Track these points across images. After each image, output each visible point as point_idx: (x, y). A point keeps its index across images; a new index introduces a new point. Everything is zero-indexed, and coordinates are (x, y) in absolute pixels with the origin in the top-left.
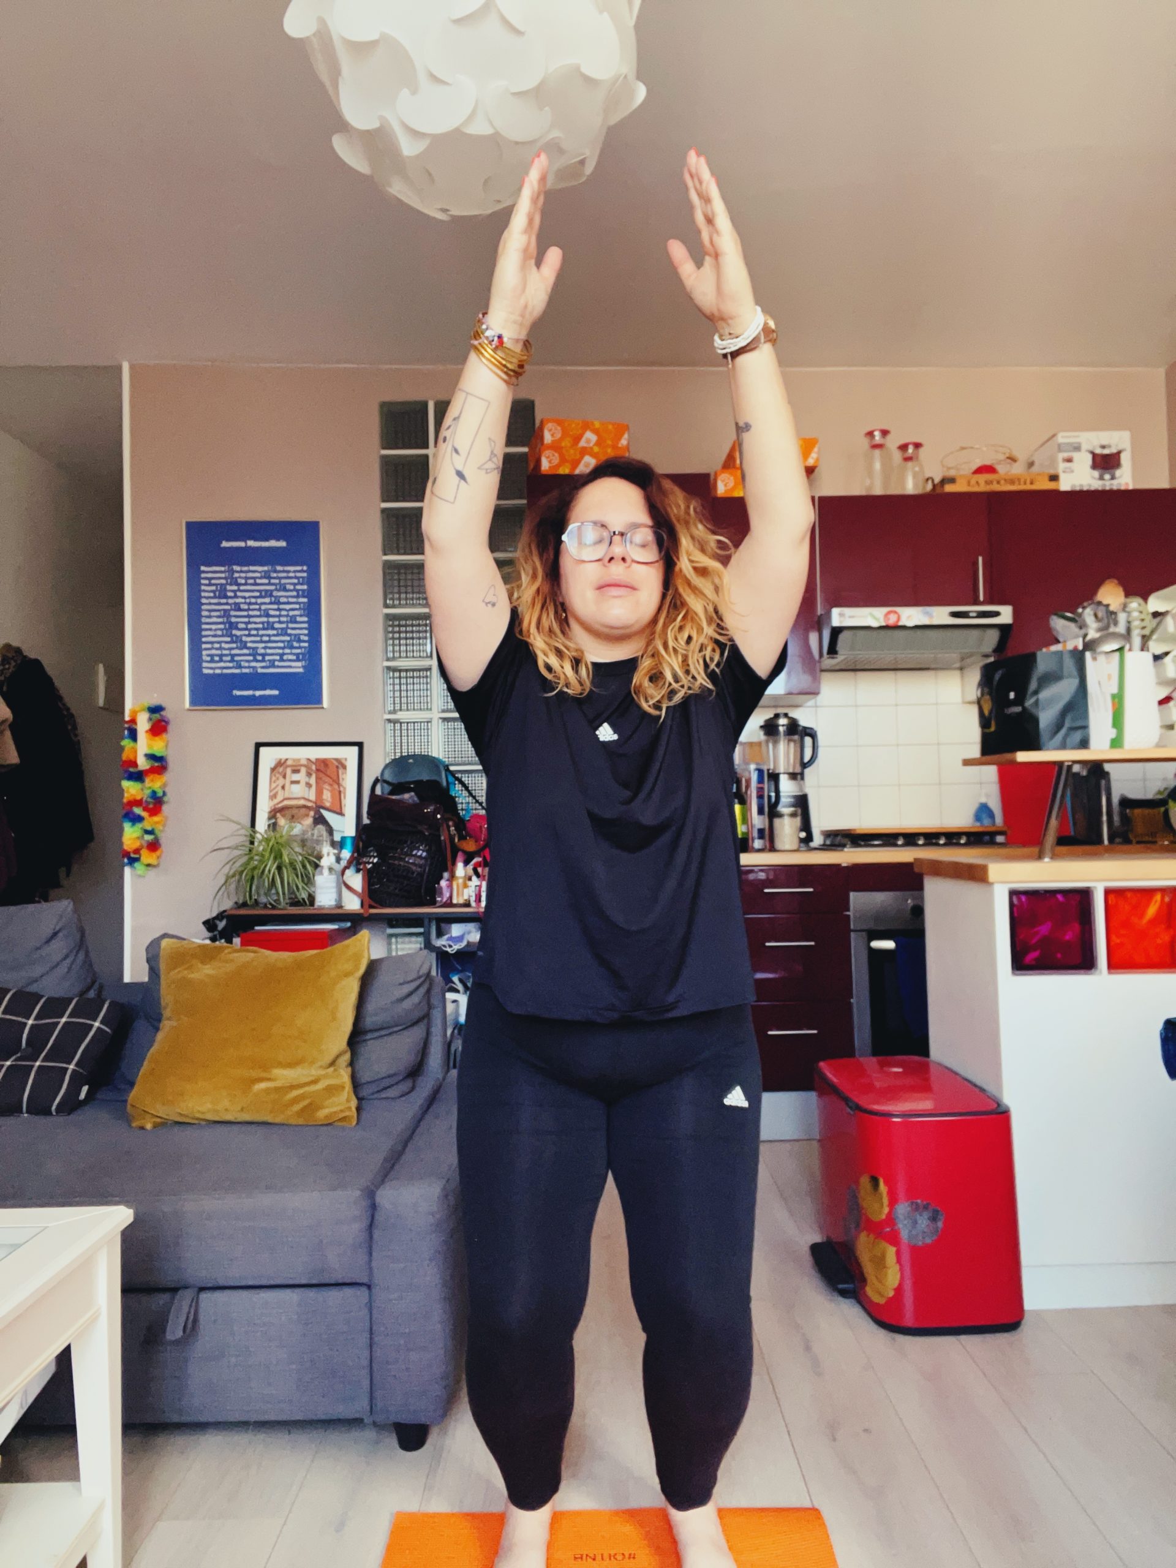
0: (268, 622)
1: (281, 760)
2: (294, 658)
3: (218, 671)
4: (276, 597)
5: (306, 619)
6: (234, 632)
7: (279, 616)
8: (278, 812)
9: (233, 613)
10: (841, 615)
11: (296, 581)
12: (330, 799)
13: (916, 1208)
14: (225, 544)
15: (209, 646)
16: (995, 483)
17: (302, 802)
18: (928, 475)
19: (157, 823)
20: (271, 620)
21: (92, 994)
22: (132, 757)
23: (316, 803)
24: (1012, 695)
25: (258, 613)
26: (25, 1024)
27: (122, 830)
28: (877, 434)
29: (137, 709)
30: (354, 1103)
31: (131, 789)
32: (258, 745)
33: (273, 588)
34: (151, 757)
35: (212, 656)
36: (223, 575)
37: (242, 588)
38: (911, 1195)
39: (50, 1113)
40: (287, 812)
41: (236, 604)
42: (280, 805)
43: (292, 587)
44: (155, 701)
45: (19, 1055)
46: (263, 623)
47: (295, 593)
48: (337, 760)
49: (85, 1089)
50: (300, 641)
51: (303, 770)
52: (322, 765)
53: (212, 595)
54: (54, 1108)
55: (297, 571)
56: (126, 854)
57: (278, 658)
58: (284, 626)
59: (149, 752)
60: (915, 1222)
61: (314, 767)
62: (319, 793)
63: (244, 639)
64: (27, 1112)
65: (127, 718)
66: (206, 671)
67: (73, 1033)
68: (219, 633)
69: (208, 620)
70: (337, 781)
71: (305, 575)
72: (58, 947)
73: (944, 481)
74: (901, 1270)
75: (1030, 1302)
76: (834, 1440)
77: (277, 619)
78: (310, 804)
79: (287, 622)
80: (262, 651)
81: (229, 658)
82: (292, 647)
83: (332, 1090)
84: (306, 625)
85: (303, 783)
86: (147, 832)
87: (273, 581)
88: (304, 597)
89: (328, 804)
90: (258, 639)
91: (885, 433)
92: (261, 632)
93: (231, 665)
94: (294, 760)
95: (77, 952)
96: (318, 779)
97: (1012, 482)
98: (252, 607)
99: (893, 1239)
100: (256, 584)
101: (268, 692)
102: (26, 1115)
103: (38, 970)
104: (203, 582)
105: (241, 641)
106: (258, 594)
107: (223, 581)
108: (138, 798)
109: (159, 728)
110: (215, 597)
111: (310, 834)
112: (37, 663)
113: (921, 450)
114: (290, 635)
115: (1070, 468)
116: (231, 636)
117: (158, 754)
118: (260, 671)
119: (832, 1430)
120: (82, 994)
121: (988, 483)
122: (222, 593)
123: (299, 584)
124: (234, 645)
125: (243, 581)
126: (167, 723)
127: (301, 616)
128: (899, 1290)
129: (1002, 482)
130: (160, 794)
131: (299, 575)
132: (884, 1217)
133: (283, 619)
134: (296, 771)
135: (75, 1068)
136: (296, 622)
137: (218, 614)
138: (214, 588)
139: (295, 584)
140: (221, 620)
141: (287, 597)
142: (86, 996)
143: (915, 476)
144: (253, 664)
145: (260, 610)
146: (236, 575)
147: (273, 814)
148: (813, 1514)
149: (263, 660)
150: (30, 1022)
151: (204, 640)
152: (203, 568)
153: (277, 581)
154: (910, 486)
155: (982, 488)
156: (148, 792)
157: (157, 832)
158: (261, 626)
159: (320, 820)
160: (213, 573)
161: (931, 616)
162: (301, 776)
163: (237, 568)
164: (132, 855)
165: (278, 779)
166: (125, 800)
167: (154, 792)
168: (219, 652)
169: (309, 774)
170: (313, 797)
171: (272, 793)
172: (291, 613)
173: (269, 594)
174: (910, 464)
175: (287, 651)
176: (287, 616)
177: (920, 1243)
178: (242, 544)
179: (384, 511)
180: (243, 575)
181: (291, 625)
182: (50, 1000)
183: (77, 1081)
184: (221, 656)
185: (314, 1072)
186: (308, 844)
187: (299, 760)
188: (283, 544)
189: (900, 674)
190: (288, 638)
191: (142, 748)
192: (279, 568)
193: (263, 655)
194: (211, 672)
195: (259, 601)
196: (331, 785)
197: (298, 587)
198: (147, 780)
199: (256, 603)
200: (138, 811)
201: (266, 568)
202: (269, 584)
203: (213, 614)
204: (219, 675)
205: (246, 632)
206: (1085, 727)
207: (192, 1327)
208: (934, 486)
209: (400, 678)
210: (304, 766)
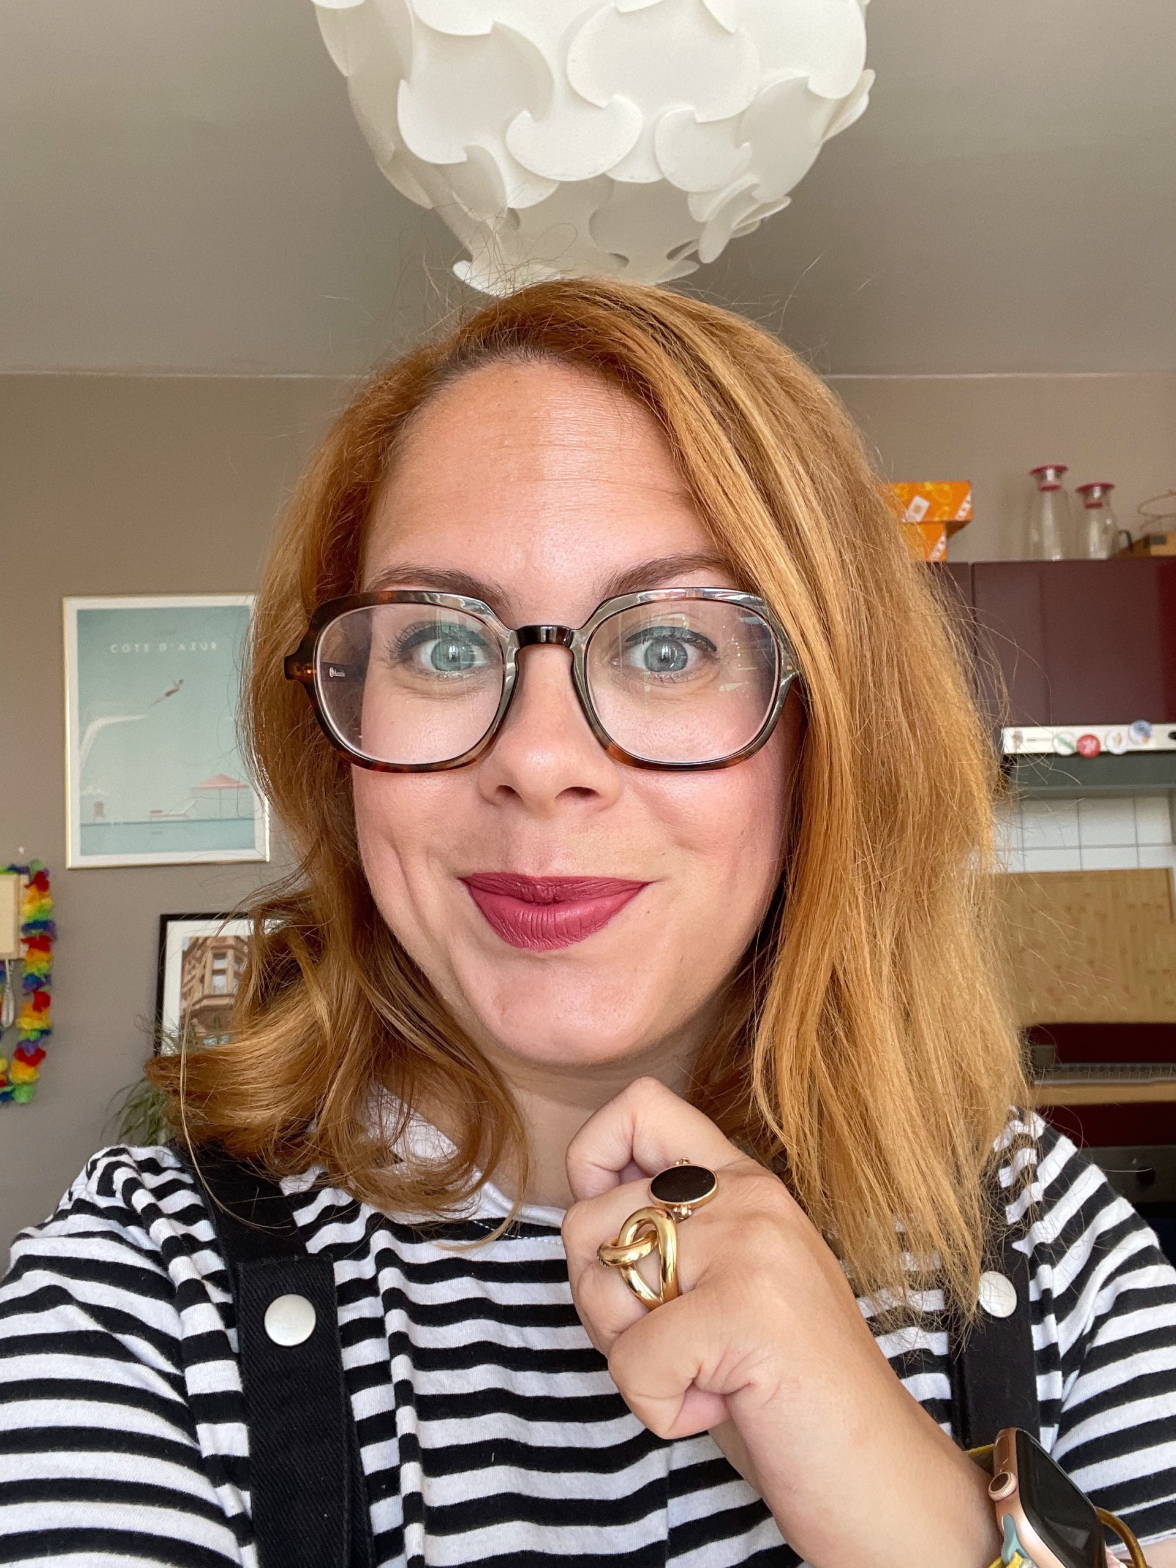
1: (198, 939)
8: (194, 1017)
10: (1017, 738)
18: (1121, 528)
28: (1050, 474)
32: (165, 919)
40: (209, 1016)
42: (197, 1007)
51: (230, 953)
73: (1147, 541)
85: (230, 972)
91: (1060, 470)
94: (217, 939)
134: (219, 956)
143: (1102, 529)
147: (187, 1022)
154: (1097, 549)
161: (1145, 738)
162: (227, 963)
165: (194, 967)
169: (238, 960)
171: (185, 989)
174: (1094, 512)
187: (223, 939)
210: (231, 947)
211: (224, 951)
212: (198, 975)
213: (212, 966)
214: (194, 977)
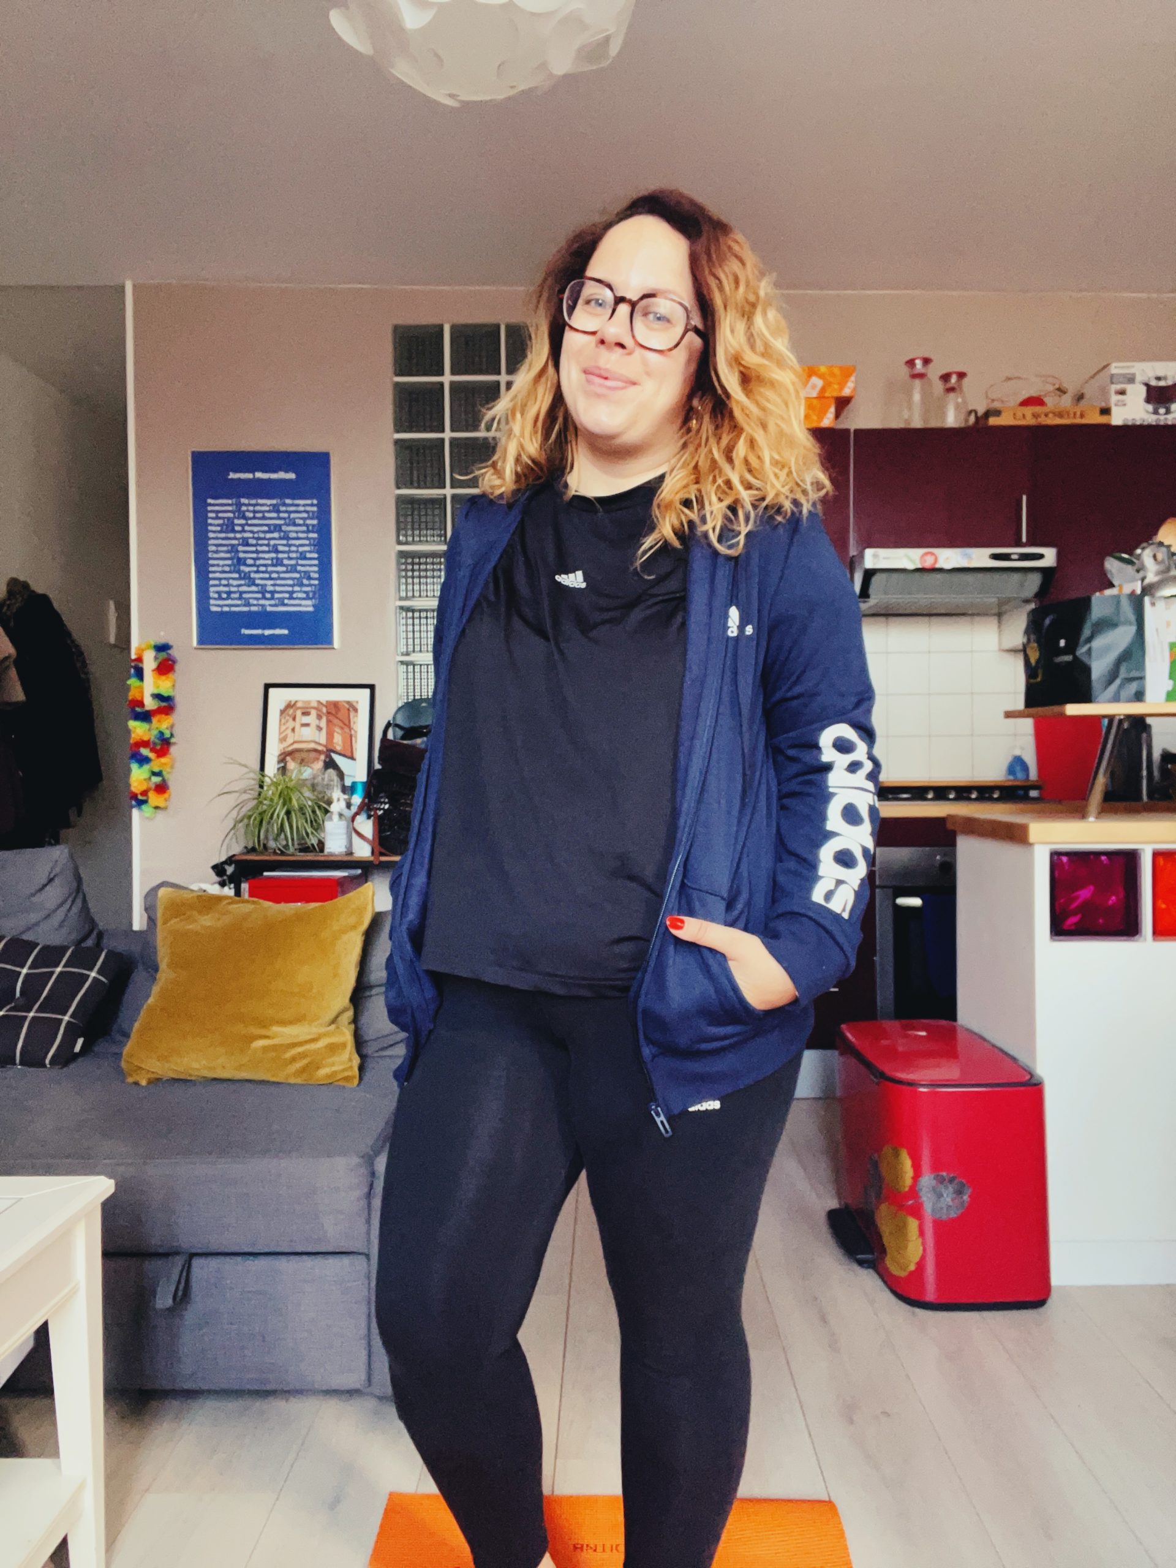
0: (277, 559)
1: (290, 702)
2: (304, 595)
3: (226, 609)
4: (285, 532)
5: (316, 555)
6: (242, 568)
7: (289, 552)
8: (287, 756)
9: (240, 548)
10: (875, 556)
11: (305, 515)
12: (340, 743)
13: (941, 1181)
14: (232, 476)
15: (217, 582)
16: (1043, 416)
17: (312, 746)
18: (970, 408)
19: (165, 764)
20: (280, 556)
21: (90, 943)
22: (139, 699)
23: (325, 746)
24: (1062, 643)
25: (266, 548)
26: (20, 973)
27: (129, 771)
28: (919, 363)
29: (143, 646)
30: (356, 1060)
31: (138, 729)
32: (267, 687)
33: (282, 522)
34: (158, 697)
35: (219, 593)
36: (230, 508)
37: (250, 522)
38: (936, 1168)
39: (44, 1066)
40: (297, 755)
41: (243, 538)
42: (290, 749)
43: (301, 522)
44: (161, 640)
45: (13, 1004)
46: (272, 559)
47: (304, 528)
48: (348, 703)
49: (80, 1041)
50: (309, 578)
51: (314, 713)
52: (332, 706)
53: (219, 528)
54: (47, 1061)
55: (306, 505)
56: (134, 796)
57: (287, 595)
58: (293, 562)
59: (156, 691)
60: (940, 1196)
61: (324, 710)
62: (330, 736)
63: (253, 575)
64: (21, 1064)
65: (133, 657)
66: (214, 609)
67: (68, 983)
68: (227, 569)
69: (215, 556)
70: (347, 725)
71: (315, 509)
72: (54, 894)
73: (988, 414)
74: (924, 1244)
75: (1057, 1278)
76: (851, 1422)
77: (286, 555)
78: (320, 748)
79: (297, 558)
80: (271, 588)
81: (237, 595)
82: (302, 585)
83: (333, 1049)
84: (316, 562)
85: (313, 726)
86: (154, 774)
87: (282, 515)
88: (313, 532)
89: (338, 748)
90: (267, 576)
91: (926, 361)
92: (270, 569)
93: (239, 602)
94: (304, 702)
95: (73, 902)
96: (329, 722)
97: (1060, 415)
98: (260, 542)
99: (916, 1211)
100: (264, 518)
101: (278, 632)
102: (19, 1067)
103: (33, 917)
104: (211, 515)
105: (250, 578)
106: (266, 528)
107: (231, 515)
108: (146, 738)
109: (166, 667)
110: (220, 532)
111: (320, 778)
112: (44, 599)
113: (966, 381)
114: (299, 572)
115: (1123, 401)
116: (239, 572)
117: (166, 694)
118: (269, 609)
119: (849, 1412)
120: (79, 943)
121: (1035, 416)
122: (229, 527)
123: (309, 518)
124: (243, 582)
125: (251, 515)
126: (174, 662)
127: (310, 552)
128: (921, 1265)
129: (1051, 415)
130: (167, 734)
131: (308, 508)
132: (907, 1189)
133: (294, 555)
134: (306, 714)
135: (72, 1020)
136: (305, 558)
137: (225, 549)
138: (221, 522)
139: (304, 519)
140: (228, 555)
141: (297, 532)
142: (83, 945)
143: (957, 407)
144: (262, 602)
145: (268, 545)
146: (244, 508)
147: (283, 758)
148: (828, 1506)
149: (272, 598)
150: (25, 971)
151: (211, 575)
152: (210, 501)
153: (286, 515)
154: (952, 419)
155: (1030, 421)
156: (155, 732)
157: (164, 773)
158: (269, 562)
159: (330, 764)
160: (220, 507)
161: (969, 558)
162: (311, 719)
163: (244, 501)
164: (140, 797)
165: (287, 721)
166: (132, 741)
167: (161, 733)
168: (226, 589)
169: (319, 717)
170: (323, 741)
171: (282, 735)
172: (301, 549)
173: (277, 528)
174: (952, 395)
175: (297, 589)
176: (297, 552)
177: (944, 1217)
178: (250, 476)
179: (397, 442)
180: (251, 508)
181: (300, 562)
182: (46, 948)
183: (72, 1032)
184: (229, 593)
185: (314, 1030)
186: (319, 788)
187: (309, 702)
188: (292, 476)
189: (934, 619)
190: (297, 575)
191: (149, 687)
192: (288, 501)
193: (273, 593)
194: (218, 609)
195: (268, 536)
196: (342, 728)
197: (309, 522)
198: (155, 720)
199: (264, 539)
200: (145, 752)
201: (274, 502)
202: (279, 518)
203: (220, 549)
204: (227, 612)
205: (255, 569)
206: (1142, 678)
207: (183, 1296)
208: (977, 418)
209: (413, 618)
210: (314, 708)
211: (308, 710)
212: (291, 727)
213: (301, 720)
214: (287, 729)
